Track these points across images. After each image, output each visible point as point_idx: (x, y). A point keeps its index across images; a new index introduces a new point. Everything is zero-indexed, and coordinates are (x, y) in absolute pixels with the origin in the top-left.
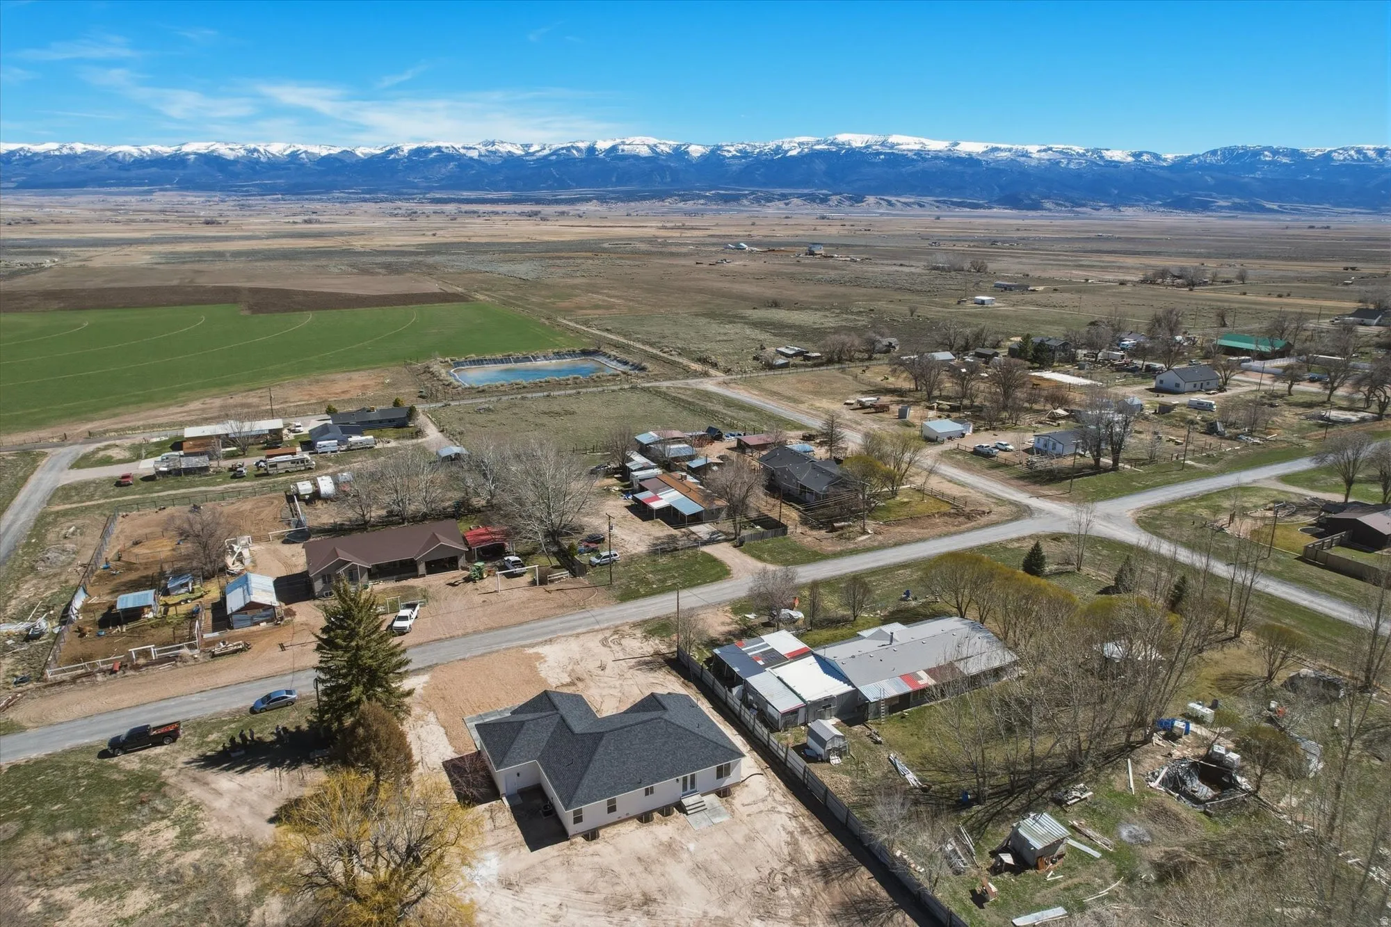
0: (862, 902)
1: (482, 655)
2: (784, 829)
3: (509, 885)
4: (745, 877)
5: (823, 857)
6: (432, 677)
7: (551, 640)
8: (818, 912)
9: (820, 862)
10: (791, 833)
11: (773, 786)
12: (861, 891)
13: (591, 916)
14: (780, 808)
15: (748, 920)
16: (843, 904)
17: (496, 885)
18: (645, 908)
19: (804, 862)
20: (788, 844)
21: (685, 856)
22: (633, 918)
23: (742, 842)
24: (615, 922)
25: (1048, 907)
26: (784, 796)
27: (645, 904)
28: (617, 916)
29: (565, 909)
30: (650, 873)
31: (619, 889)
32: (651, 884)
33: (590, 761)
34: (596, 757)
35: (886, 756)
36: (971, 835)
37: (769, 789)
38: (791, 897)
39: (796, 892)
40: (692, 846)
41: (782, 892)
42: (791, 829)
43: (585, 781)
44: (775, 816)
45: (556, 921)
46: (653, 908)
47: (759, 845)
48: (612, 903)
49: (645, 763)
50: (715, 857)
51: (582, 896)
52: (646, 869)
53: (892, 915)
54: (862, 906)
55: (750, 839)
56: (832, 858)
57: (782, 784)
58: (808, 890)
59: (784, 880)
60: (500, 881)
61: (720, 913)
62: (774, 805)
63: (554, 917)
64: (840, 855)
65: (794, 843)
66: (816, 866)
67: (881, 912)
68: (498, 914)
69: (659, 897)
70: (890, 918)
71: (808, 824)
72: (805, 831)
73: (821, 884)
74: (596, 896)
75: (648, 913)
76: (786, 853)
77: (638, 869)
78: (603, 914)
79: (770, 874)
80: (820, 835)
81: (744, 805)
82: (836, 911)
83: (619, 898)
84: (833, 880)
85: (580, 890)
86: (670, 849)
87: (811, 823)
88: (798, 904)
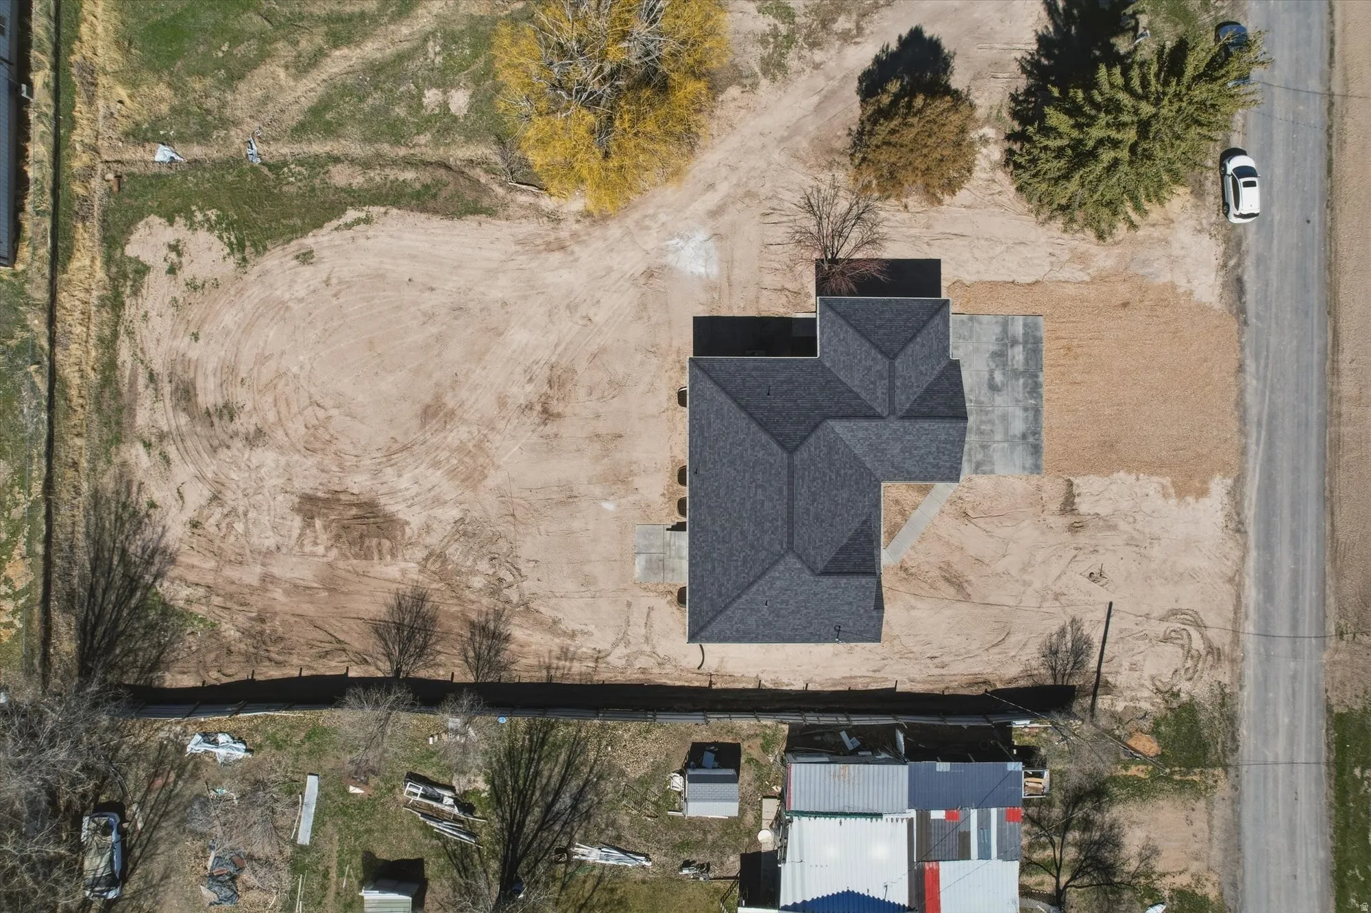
0: (426, 643)
1: (1240, 404)
2: (583, 633)
3: (650, 274)
4: (529, 539)
5: (513, 647)
6: (1204, 309)
7: (1240, 529)
8: (434, 586)
9: (507, 639)
10: (573, 635)
11: (668, 669)
12: (439, 652)
13: (556, 346)
14: (621, 651)
15: (465, 506)
16: (433, 620)
17: (659, 261)
18: (538, 408)
19: (516, 620)
20: (555, 622)
21: (597, 490)
22: (529, 388)
23: (587, 568)
24: (535, 367)
25: (315, 830)
26: (644, 671)
27: (545, 411)
28: (543, 373)
29: (581, 322)
30: (590, 438)
31: (582, 392)
32: (571, 430)
33: (751, 415)
34: (754, 427)
35: (654, 857)
36: (456, 843)
37: (668, 659)
38: (473, 572)
39: (478, 582)
40: (609, 506)
41: (483, 566)
42: (579, 640)
43: (722, 398)
44: (611, 637)
45: (568, 307)
46: (535, 416)
47: (570, 586)
48: (564, 376)
49: (722, 492)
50: (576, 524)
51: (594, 348)
52: (598, 436)
53: (391, 662)
54: (419, 639)
55: (587, 581)
56: (504, 657)
57: (670, 683)
58: (473, 597)
59: (500, 580)
60: (663, 267)
61: (490, 482)
62: (633, 648)
63: (576, 306)
64: (505, 668)
65: (553, 626)
66: (504, 629)
67: (401, 653)
68: (612, 250)
69: (550, 429)
70: (389, 655)
71: (577, 667)
72: (565, 654)
73: (473, 616)
74: (585, 364)
75: (530, 407)
76: (542, 609)
77: (603, 427)
78: (554, 359)
79: (518, 570)
80: (549, 668)
81: (651, 609)
82: (428, 606)
83: (569, 386)
84: (473, 634)
85: (603, 350)
86: (620, 479)
87: (577, 671)
88: (459, 573)
